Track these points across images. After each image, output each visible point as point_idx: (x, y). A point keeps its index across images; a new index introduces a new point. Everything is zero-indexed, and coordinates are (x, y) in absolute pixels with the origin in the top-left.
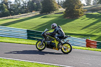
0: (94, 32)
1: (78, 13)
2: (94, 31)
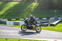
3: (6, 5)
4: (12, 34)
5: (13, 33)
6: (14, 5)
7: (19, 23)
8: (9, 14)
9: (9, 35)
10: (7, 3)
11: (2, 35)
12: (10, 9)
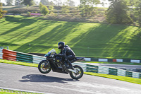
5: (84, 88)
7: (97, 66)
12: (81, 37)
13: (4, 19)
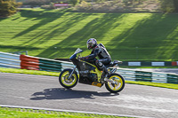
0: (36, 43)
1: (6, 7)
2: (36, 40)
3: (115, 21)
4: (132, 107)
5: (134, 102)
6: (137, 23)
7: (151, 73)
8: (122, 47)
9: (124, 109)
10: (117, 16)
11: (103, 107)
12: (126, 34)
13: (18, 14)
